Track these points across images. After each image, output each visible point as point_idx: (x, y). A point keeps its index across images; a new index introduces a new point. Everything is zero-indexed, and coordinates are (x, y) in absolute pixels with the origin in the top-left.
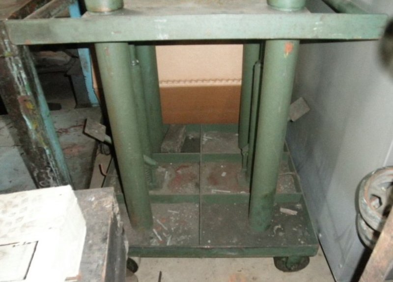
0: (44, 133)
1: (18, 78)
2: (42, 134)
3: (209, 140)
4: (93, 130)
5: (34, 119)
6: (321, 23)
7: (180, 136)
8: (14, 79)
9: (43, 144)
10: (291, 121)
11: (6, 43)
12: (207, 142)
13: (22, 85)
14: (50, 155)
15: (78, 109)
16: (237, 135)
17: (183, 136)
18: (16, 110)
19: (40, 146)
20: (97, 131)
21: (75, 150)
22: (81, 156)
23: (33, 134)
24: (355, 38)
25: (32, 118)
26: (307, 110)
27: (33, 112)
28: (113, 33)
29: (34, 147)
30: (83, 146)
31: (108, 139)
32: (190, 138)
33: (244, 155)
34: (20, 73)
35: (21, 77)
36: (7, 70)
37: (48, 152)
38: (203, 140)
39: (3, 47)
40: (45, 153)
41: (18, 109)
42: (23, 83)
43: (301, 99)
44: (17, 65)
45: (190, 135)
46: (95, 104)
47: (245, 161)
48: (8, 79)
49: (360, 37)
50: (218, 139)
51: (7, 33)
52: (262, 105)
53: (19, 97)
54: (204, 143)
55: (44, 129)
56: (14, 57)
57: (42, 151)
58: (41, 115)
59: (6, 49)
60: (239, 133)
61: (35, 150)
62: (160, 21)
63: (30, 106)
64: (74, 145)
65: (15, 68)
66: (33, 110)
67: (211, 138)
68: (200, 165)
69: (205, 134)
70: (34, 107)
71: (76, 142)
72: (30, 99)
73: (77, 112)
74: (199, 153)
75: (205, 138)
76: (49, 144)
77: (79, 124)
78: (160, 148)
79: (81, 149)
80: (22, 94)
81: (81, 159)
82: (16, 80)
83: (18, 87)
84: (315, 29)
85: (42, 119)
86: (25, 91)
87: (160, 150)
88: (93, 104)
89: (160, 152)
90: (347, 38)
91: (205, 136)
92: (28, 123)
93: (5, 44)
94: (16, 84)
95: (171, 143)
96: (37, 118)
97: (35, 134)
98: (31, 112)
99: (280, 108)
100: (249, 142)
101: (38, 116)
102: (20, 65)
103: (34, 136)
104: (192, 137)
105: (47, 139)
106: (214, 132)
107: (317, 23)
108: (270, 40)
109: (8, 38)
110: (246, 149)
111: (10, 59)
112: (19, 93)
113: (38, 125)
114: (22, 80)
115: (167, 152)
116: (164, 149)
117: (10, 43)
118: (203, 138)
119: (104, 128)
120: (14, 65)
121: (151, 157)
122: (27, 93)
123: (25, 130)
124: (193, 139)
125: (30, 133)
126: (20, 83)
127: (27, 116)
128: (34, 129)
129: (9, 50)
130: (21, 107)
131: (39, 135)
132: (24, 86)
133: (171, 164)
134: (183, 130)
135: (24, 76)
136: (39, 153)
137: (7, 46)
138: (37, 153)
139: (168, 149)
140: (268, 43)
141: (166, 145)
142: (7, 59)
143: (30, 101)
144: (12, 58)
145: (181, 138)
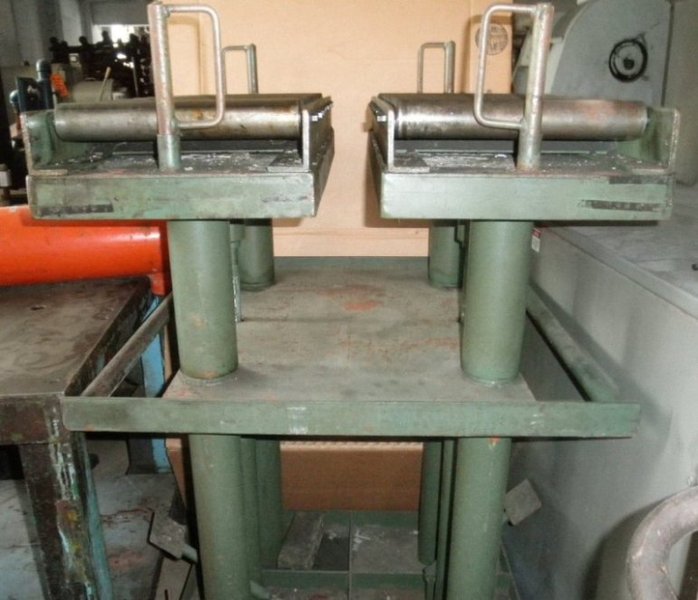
0: (88, 559)
1: (62, 474)
2: (85, 561)
3: (366, 543)
4: (164, 536)
5: (76, 536)
6: (542, 415)
7: (314, 537)
8: (56, 474)
9: (85, 577)
10: (510, 523)
11: (55, 424)
12: (361, 545)
13: (67, 483)
14: (92, 596)
15: (133, 476)
16: (416, 532)
17: (318, 536)
18: (48, 522)
19: (77, 581)
20: (170, 539)
21: (123, 562)
22: (134, 575)
23: (70, 561)
24: (596, 435)
25: (73, 535)
26: (538, 504)
27: (76, 526)
28: (222, 423)
29: (68, 581)
30: (140, 554)
31: (192, 553)
32: (331, 538)
33: (428, 579)
34: (67, 467)
35: (68, 473)
36: (47, 461)
37: (89, 591)
38: (354, 543)
39: (49, 430)
40: (85, 592)
41: (54, 520)
42: (69, 482)
43: (526, 482)
44: (64, 456)
45: (330, 531)
46: (164, 467)
47: (430, 590)
48: (47, 474)
49: (604, 435)
50: (382, 542)
51: (59, 410)
52: (456, 518)
53: (58, 502)
54: (355, 548)
55: (90, 554)
56: (62, 443)
57: (81, 589)
58: (88, 531)
59: (53, 433)
60: (419, 529)
61: (67, 587)
62: (296, 409)
63: (73, 516)
64: (123, 550)
65: (61, 459)
66: (77, 523)
67: (369, 539)
68: (348, 594)
69: (358, 532)
70: (78, 518)
71: (126, 543)
72: (75, 505)
73: (131, 483)
74: (346, 572)
75: (358, 539)
76: (94, 579)
77: (132, 507)
78: (277, 561)
79: (134, 559)
80: (64, 498)
81: (134, 580)
82: (59, 476)
83: (59, 487)
84: (533, 423)
85: (89, 536)
86: (69, 493)
87: (277, 565)
88: (160, 468)
89: (276, 567)
90: (584, 436)
91: (357, 535)
92: (65, 543)
93: (53, 426)
94: (58, 482)
95: (297, 550)
96: (82, 535)
97: (73, 560)
98: (73, 526)
99: (485, 526)
100: (436, 556)
101: (83, 532)
102: (69, 456)
103: (71, 563)
104: (335, 535)
105: (92, 569)
106: (374, 526)
107: (535, 416)
108: (464, 437)
109: (61, 417)
110: (431, 571)
111: (56, 446)
112: (60, 496)
113: (81, 547)
114: (68, 477)
115: (289, 569)
116: (283, 563)
117: (61, 425)
118: (354, 537)
119: (182, 530)
120: (59, 454)
121: (261, 583)
122: (72, 497)
123: (58, 553)
124: (335, 539)
125: (65, 558)
126: (64, 482)
127: (65, 532)
128: (73, 552)
129: (57, 434)
130: (59, 518)
131: (79, 563)
132: (70, 486)
133: (295, 590)
134: (319, 524)
135: (72, 471)
136: (73, 593)
137: (56, 428)
138: (70, 593)
139: (290, 561)
140: (460, 440)
141: (288, 556)
142: (51, 447)
143: (75, 508)
144: (59, 445)
145: (315, 539)
